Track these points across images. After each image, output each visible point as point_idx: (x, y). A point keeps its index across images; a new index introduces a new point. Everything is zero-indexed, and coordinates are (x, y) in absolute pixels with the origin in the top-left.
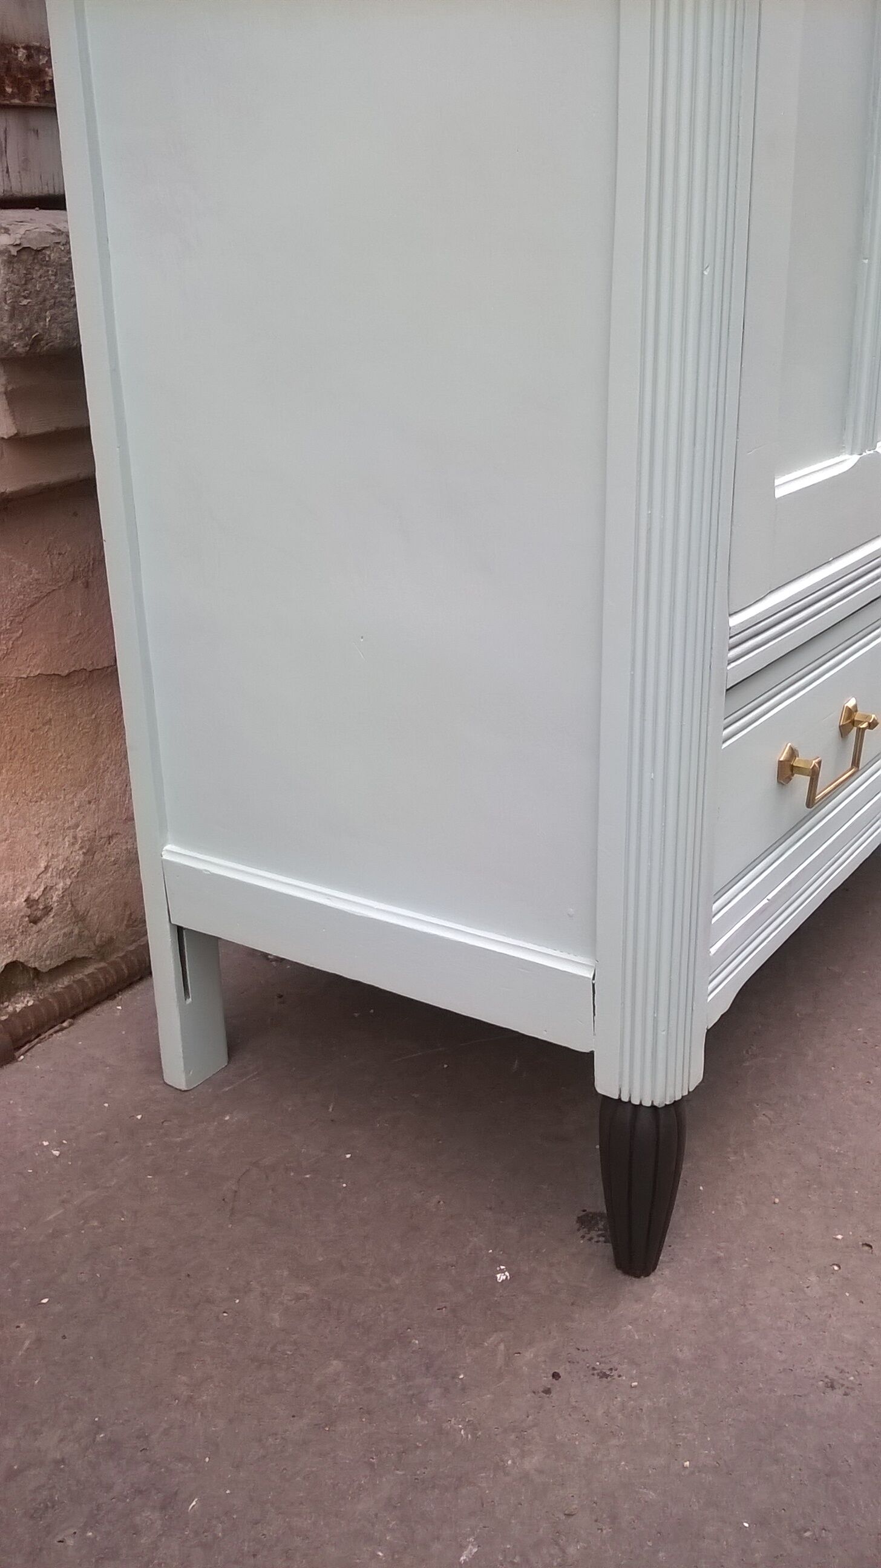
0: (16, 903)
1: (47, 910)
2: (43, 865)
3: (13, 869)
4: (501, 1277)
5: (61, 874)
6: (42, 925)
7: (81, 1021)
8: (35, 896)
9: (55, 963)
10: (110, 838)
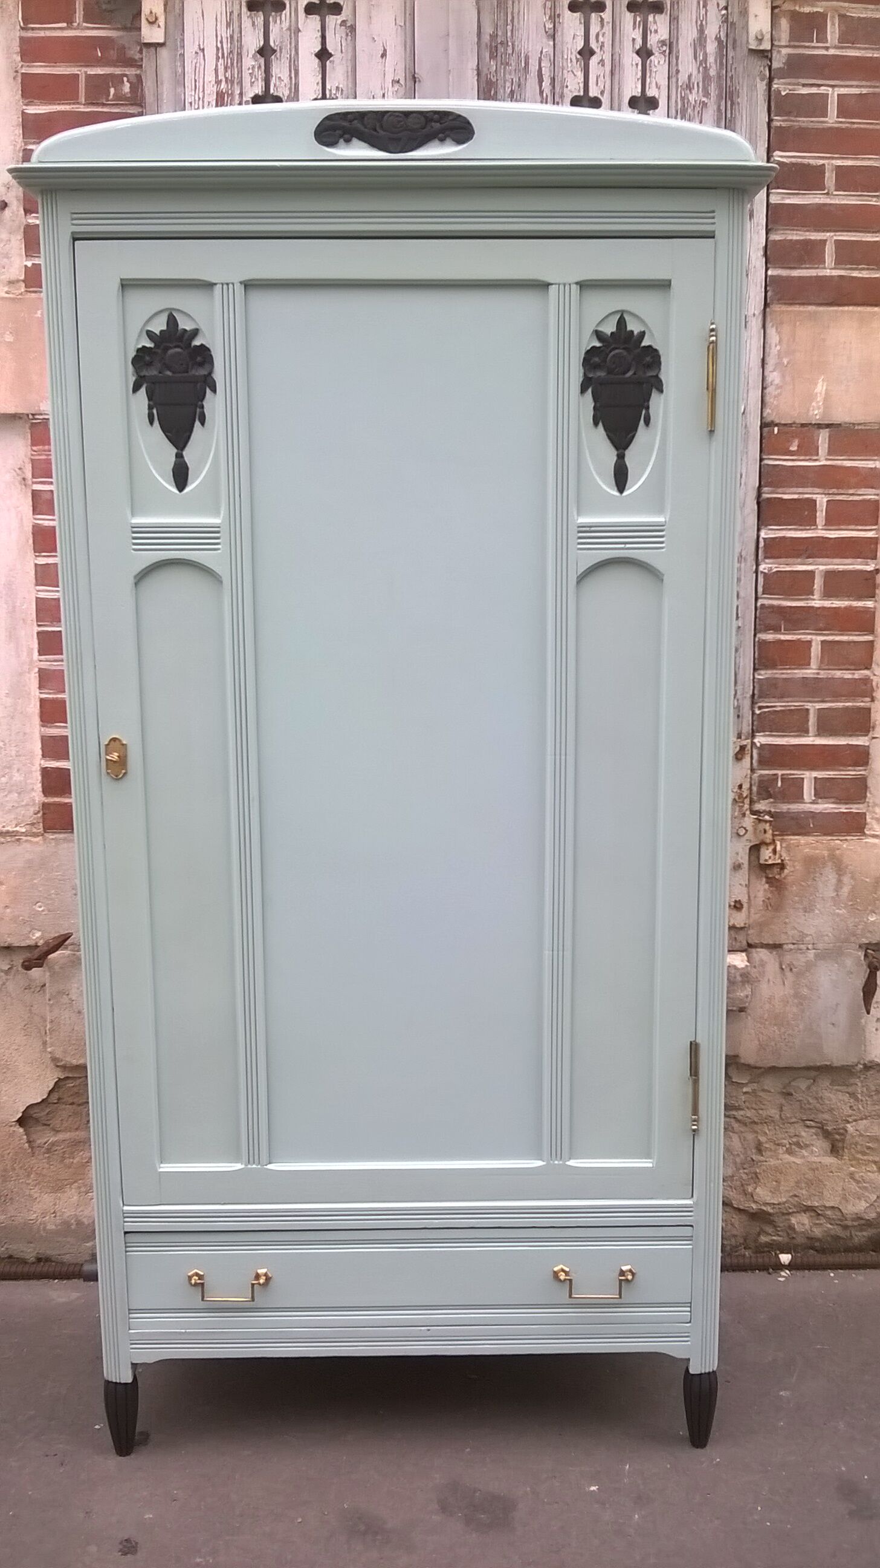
4: (97, 1427)
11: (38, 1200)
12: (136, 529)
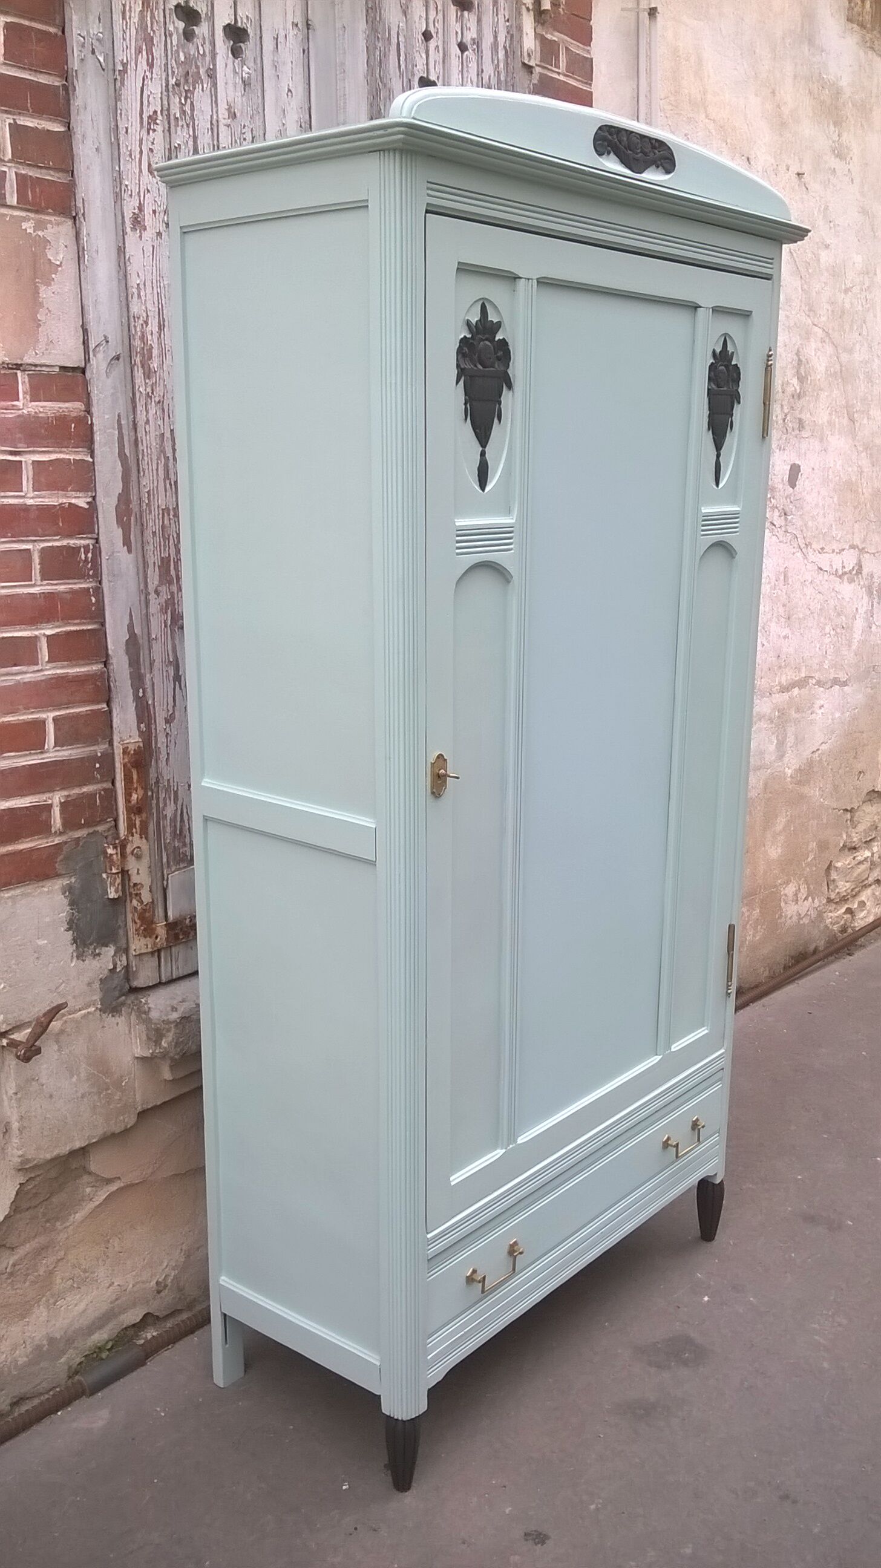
0: (152, 1284)
1: (166, 1286)
2: (165, 1264)
3: (152, 1267)
4: (344, 1487)
5: (173, 1269)
6: (163, 1294)
7: (177, 1345)
8: (160, 1280)
9: (165, 1313)
10: (198, 1248)
11: (5, 1337)
12: (462, 532)
